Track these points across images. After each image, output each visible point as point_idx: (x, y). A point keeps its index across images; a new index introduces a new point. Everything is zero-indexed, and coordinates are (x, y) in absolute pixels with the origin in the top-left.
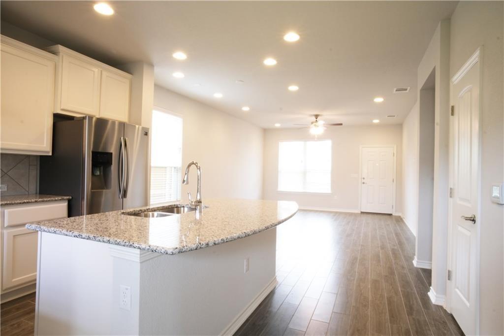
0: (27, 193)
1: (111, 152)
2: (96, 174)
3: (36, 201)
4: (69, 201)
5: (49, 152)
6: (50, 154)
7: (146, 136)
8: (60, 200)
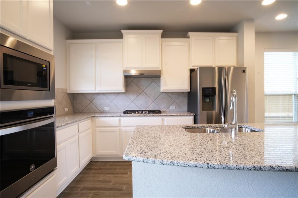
0: (183, 111)
1: (215, 87)
2: (206, 101)
3: (177, 115)
4: (195, 116)
5: (188, 90)
6: (189, 91)
7: (244, 73)
8: (189, 115)
